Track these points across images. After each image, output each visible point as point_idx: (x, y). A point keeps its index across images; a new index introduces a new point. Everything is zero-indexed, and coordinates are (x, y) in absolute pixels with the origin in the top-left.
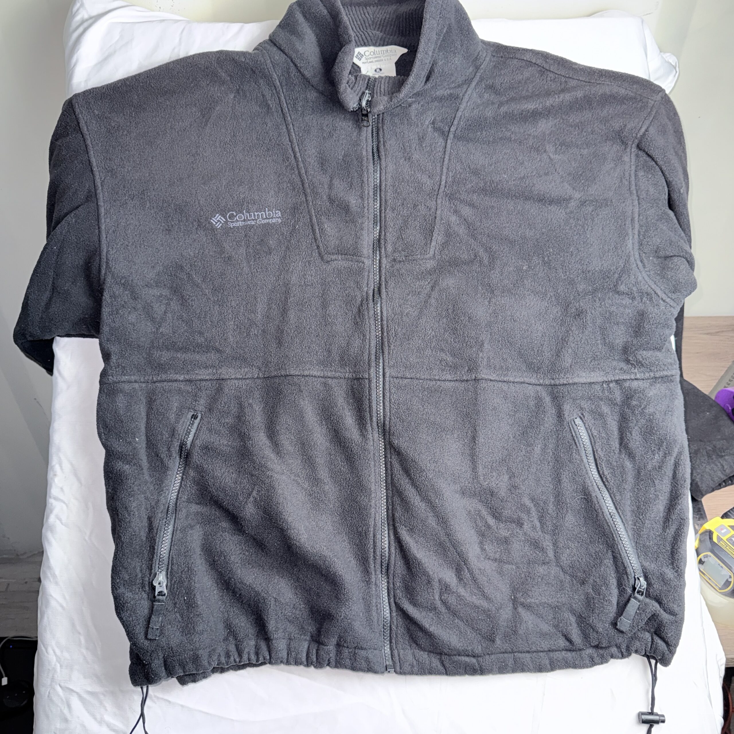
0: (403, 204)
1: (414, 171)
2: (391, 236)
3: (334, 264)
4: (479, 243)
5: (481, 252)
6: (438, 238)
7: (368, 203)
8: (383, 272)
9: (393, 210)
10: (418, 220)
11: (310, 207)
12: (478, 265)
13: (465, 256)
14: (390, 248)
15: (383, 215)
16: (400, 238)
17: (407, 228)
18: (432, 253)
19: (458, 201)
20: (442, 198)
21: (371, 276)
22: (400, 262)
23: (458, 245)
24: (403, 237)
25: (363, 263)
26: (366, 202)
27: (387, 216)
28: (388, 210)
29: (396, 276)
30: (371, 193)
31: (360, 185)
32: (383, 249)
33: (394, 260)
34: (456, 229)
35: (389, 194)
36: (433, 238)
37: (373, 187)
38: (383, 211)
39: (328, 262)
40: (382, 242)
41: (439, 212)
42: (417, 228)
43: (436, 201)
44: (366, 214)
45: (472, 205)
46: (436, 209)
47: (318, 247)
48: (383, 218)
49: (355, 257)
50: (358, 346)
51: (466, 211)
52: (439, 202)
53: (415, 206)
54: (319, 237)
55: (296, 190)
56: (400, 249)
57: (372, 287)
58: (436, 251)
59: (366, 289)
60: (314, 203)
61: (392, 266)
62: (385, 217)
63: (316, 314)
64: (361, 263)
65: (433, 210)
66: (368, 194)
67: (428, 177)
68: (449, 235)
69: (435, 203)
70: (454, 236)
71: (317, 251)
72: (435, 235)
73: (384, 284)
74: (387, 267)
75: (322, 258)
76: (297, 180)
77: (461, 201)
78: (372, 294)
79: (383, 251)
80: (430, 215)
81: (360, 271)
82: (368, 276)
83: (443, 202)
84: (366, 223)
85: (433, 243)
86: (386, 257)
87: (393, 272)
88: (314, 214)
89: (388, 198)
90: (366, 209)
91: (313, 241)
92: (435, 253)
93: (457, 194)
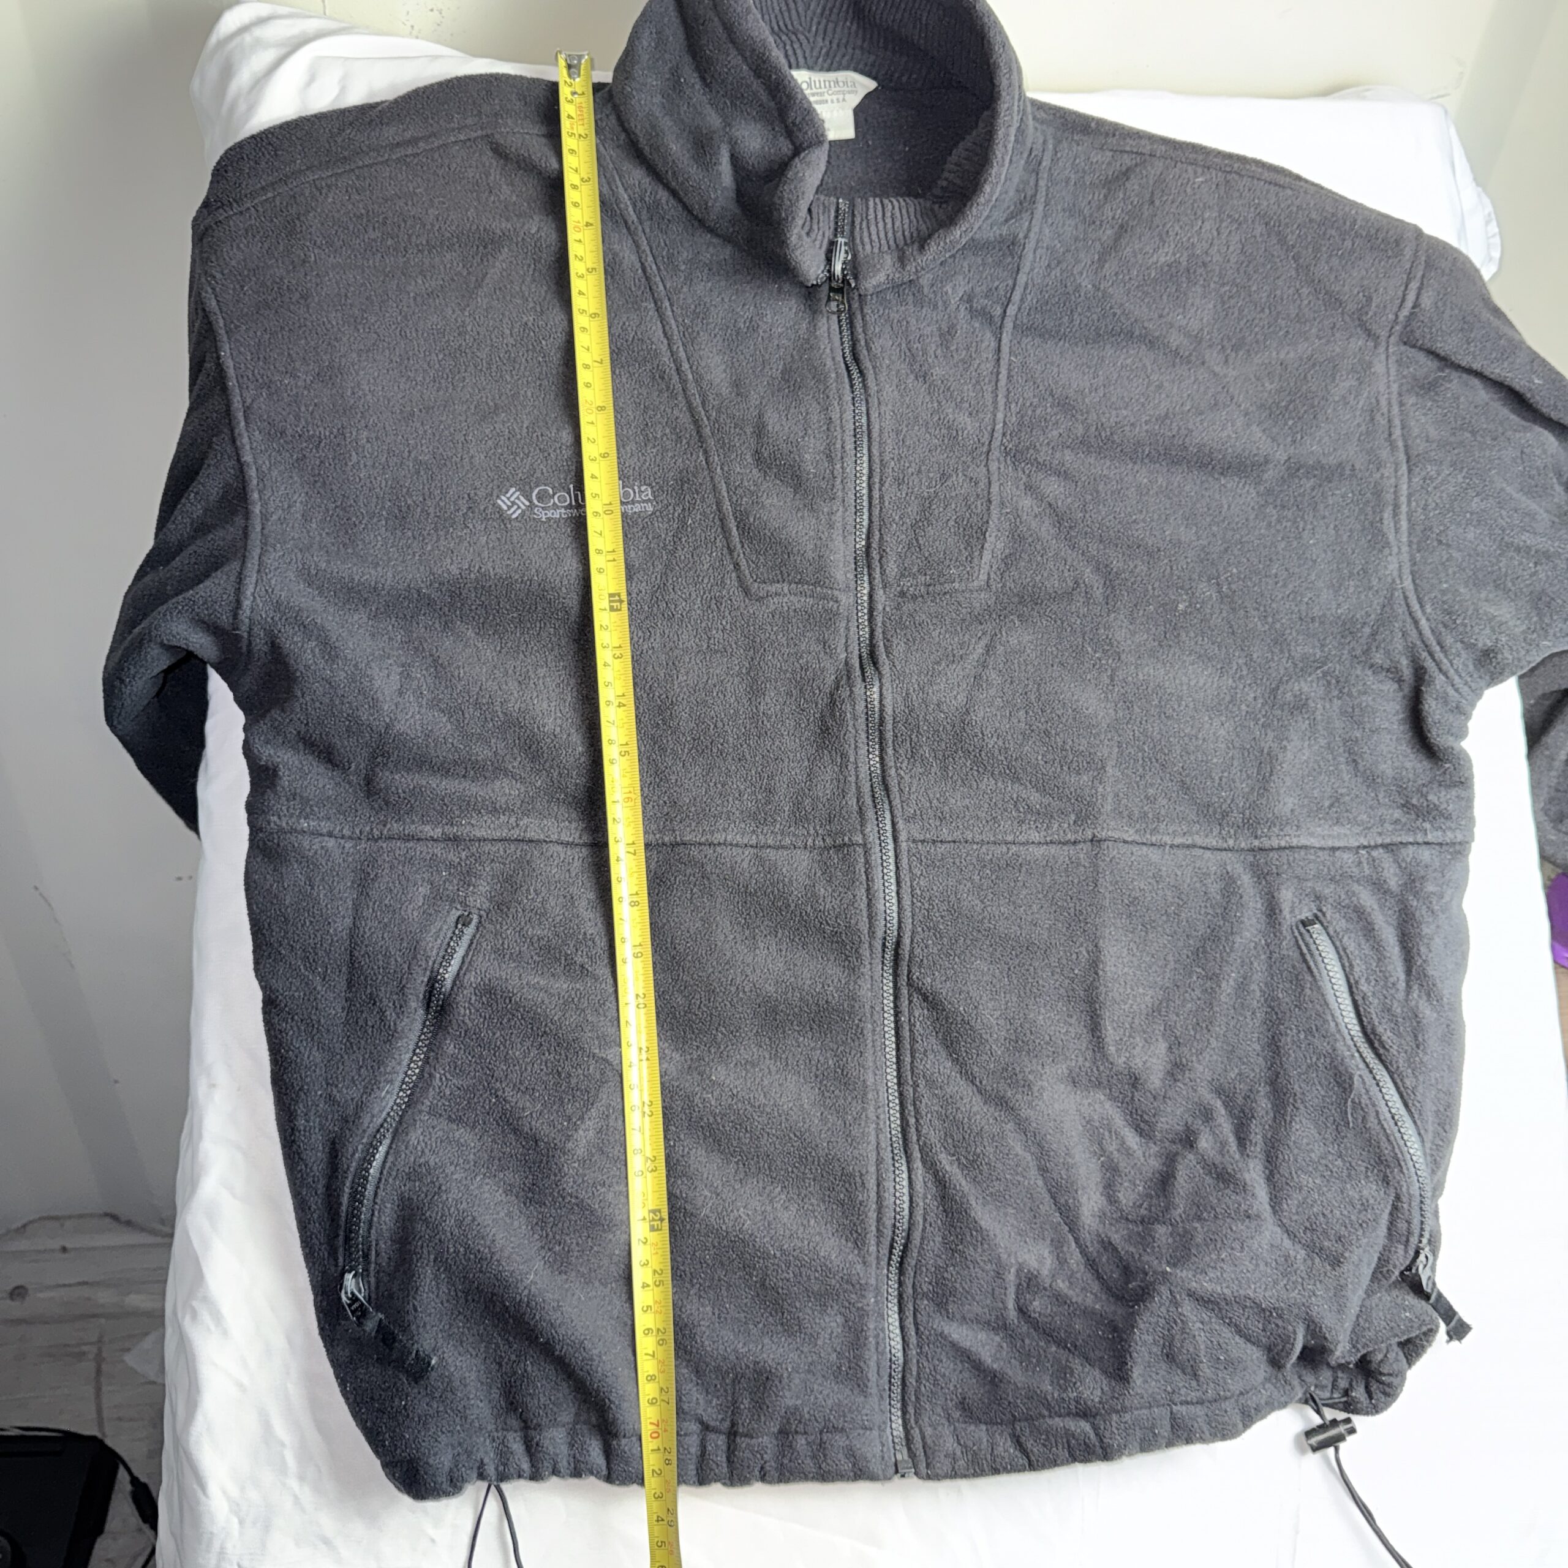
0: (919, 471)
1: (939, 403)
2: (895, 542)
3: (773, 603)
4: (1083, 554)
5: (1088, 574)
6: (995, 543)
7: (842, 467)
8: (879, 620)
9: (899, 484)
10: (953, 506)
11: (717, 479)
12: (1082, 600)
13: (1054, 584)
14: (892, 569)
15: (876, 494)
16: (914, 545)
17: (930, 524)
18: (983, 577)
19: (1032, 465)
20: (998, 460)
21: (853, 629)
22: (914, 598)
23: (1039, 558)
24: (921, 542)
25: (837, 601)
26: (838, 466)
27: (887, 499)
28: (887, 485)
29: (907, 628)
30: (850, 446)
31: (825, 428)
32: (878, 570)
33: (903, 594)
34: (1034, 525)
35: (889, 448)
36: (986, 545)
37: (852, 433)
38: (877, 486)
39: (760, 599)
40: (875, 555)
41: (995, 488)
42: (951, 523)
43: (986, 465)
44: (840, 494)
45: (1063, 474)
46: (990, 483)
47: (737, 566)
48: (876, 501)
49: (818, 589)
50: (832, 780)
51: (1053, 488)
52: (993, 466)
53: (944, 477)
54: (739, 546)
55: (684, 441)
56: (915, 570)
57: (856, 652)
58: (992, 575)
59: (843, 656)
60: (726, 469)
61: (898, 607)
62: (881, 497)
63: (737, 712)
64: (831, 603)
65: (982, 485)
66: (843, 447)
67: (967, 414)
68: (1017, 537)
69: (984, 470)
70: (1030, 540)
71: (734, 575)
72: (990, 538)
73: (881, 644)
74: (888, 609)
75: (746, 592)
76: (685, 419)
77: (1041, 466)
78: (857, 665)
79: (877, 574)
80: (978, 496)
81: (830, 618)
82: (847, 629)
83: (1002, 466)
84: (840, 513)
85: (987, 556)
86: (885, 587)
87: (901, 618)
88: (725, 494)
89: (887, 458)
90: (839, 481)
91: (725, 551)
92: (989, 578)
93: (1031, 451)
